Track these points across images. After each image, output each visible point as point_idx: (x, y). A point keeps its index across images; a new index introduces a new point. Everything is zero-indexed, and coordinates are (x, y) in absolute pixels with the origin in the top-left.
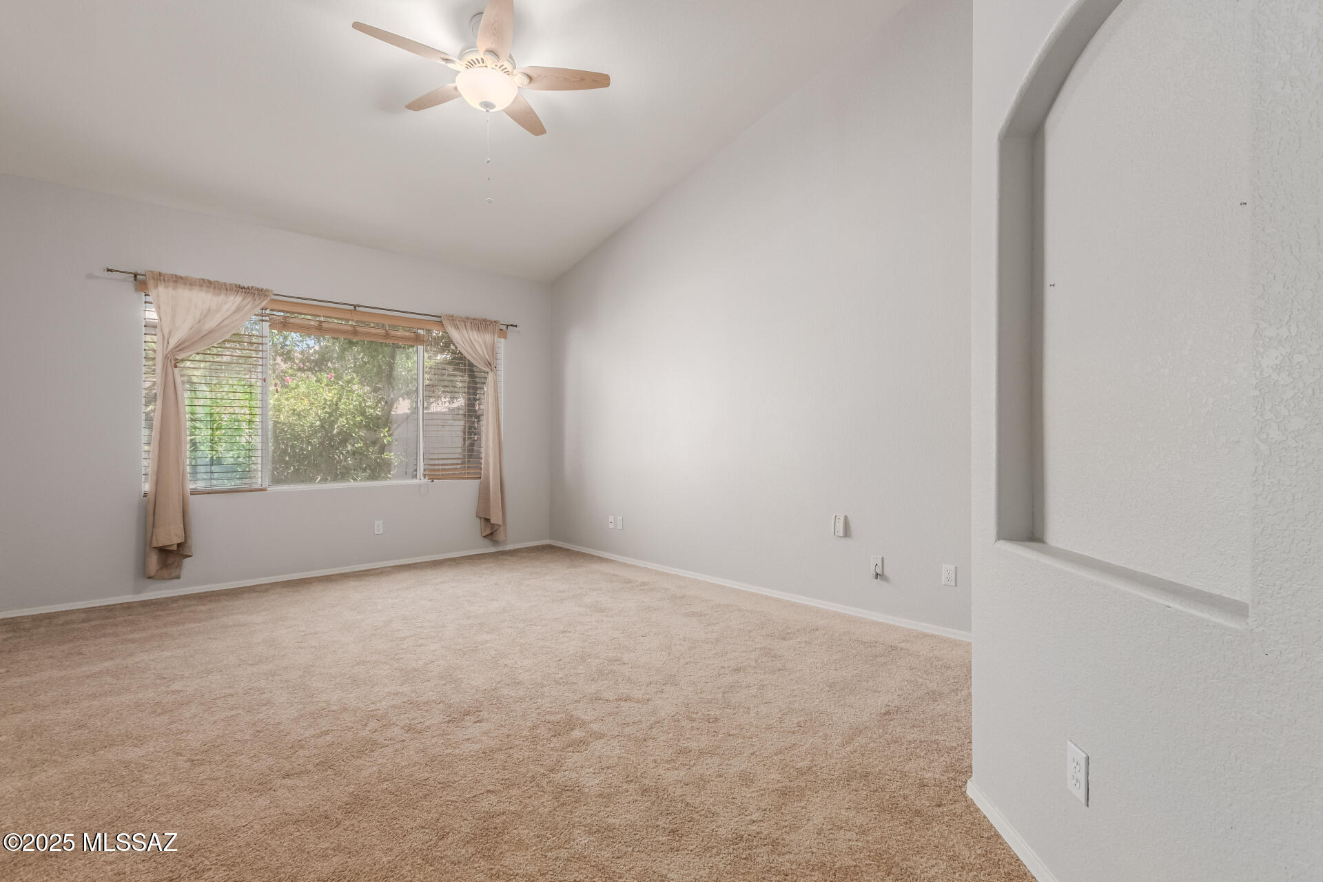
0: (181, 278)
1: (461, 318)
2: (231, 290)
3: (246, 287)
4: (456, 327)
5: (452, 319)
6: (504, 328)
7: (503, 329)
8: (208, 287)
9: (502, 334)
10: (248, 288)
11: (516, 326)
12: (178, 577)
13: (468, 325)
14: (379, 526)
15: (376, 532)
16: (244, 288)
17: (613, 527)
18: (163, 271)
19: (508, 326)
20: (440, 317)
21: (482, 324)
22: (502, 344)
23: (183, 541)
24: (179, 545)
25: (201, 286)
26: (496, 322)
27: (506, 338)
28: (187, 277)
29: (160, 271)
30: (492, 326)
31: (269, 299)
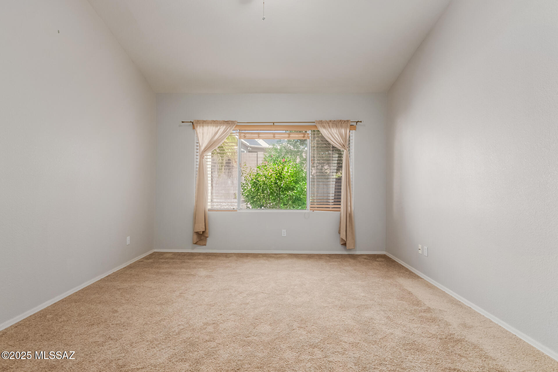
0: (205, 121)
1: (326, 121)
2: (222, 123)
3: (227, 121)
4: (324, 127)
5: (321, 122)
6: (354, 124)
7: (352, 125)
8: (214, 123)
9: (352, 127)
10: (228, 122)
11: (361, 122)
12: (205, 245)
13: (330, 124)
14: (284, 233)
15: (283, 236)
16: (226, 122)
17: (421, 253)
18: (199, 120)
19: (357, 122)
20: (315, 122)
21: (338, 123)
22: (353, 133)
23: (205, 230)
24: (203, 232)
25: (211, 123)
26: (348, 121)
27: (355, 130)
28: (206, 120)
29: (197, 119)
30: (345, 124)
31: (235, 125)
